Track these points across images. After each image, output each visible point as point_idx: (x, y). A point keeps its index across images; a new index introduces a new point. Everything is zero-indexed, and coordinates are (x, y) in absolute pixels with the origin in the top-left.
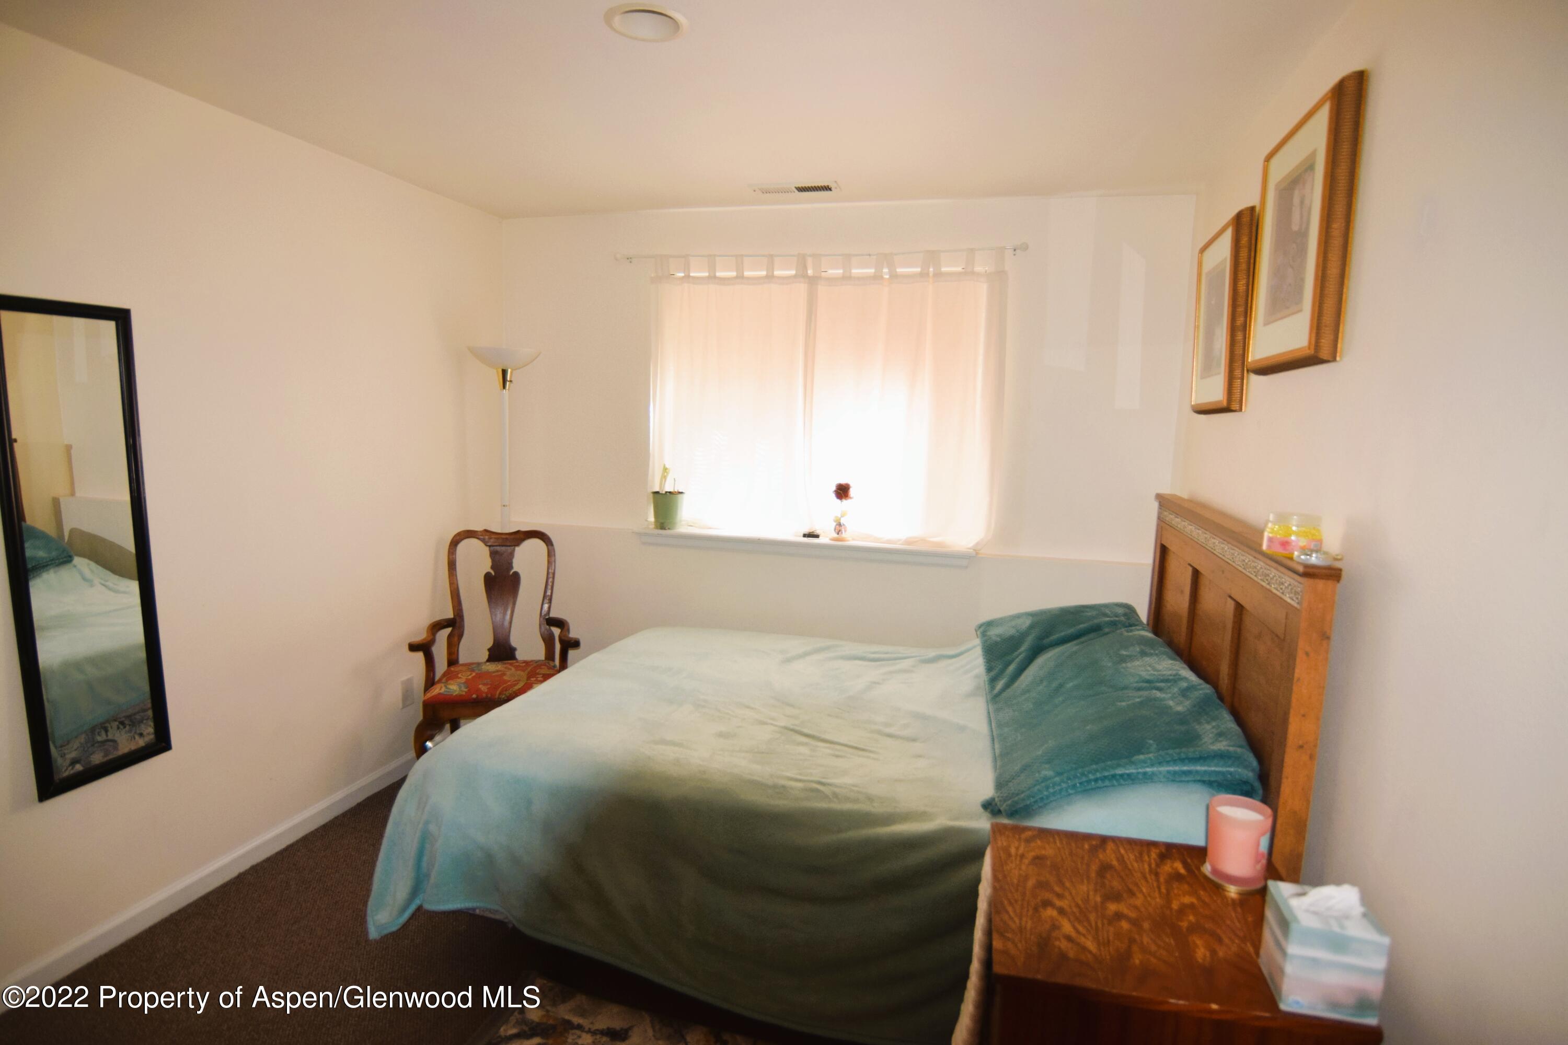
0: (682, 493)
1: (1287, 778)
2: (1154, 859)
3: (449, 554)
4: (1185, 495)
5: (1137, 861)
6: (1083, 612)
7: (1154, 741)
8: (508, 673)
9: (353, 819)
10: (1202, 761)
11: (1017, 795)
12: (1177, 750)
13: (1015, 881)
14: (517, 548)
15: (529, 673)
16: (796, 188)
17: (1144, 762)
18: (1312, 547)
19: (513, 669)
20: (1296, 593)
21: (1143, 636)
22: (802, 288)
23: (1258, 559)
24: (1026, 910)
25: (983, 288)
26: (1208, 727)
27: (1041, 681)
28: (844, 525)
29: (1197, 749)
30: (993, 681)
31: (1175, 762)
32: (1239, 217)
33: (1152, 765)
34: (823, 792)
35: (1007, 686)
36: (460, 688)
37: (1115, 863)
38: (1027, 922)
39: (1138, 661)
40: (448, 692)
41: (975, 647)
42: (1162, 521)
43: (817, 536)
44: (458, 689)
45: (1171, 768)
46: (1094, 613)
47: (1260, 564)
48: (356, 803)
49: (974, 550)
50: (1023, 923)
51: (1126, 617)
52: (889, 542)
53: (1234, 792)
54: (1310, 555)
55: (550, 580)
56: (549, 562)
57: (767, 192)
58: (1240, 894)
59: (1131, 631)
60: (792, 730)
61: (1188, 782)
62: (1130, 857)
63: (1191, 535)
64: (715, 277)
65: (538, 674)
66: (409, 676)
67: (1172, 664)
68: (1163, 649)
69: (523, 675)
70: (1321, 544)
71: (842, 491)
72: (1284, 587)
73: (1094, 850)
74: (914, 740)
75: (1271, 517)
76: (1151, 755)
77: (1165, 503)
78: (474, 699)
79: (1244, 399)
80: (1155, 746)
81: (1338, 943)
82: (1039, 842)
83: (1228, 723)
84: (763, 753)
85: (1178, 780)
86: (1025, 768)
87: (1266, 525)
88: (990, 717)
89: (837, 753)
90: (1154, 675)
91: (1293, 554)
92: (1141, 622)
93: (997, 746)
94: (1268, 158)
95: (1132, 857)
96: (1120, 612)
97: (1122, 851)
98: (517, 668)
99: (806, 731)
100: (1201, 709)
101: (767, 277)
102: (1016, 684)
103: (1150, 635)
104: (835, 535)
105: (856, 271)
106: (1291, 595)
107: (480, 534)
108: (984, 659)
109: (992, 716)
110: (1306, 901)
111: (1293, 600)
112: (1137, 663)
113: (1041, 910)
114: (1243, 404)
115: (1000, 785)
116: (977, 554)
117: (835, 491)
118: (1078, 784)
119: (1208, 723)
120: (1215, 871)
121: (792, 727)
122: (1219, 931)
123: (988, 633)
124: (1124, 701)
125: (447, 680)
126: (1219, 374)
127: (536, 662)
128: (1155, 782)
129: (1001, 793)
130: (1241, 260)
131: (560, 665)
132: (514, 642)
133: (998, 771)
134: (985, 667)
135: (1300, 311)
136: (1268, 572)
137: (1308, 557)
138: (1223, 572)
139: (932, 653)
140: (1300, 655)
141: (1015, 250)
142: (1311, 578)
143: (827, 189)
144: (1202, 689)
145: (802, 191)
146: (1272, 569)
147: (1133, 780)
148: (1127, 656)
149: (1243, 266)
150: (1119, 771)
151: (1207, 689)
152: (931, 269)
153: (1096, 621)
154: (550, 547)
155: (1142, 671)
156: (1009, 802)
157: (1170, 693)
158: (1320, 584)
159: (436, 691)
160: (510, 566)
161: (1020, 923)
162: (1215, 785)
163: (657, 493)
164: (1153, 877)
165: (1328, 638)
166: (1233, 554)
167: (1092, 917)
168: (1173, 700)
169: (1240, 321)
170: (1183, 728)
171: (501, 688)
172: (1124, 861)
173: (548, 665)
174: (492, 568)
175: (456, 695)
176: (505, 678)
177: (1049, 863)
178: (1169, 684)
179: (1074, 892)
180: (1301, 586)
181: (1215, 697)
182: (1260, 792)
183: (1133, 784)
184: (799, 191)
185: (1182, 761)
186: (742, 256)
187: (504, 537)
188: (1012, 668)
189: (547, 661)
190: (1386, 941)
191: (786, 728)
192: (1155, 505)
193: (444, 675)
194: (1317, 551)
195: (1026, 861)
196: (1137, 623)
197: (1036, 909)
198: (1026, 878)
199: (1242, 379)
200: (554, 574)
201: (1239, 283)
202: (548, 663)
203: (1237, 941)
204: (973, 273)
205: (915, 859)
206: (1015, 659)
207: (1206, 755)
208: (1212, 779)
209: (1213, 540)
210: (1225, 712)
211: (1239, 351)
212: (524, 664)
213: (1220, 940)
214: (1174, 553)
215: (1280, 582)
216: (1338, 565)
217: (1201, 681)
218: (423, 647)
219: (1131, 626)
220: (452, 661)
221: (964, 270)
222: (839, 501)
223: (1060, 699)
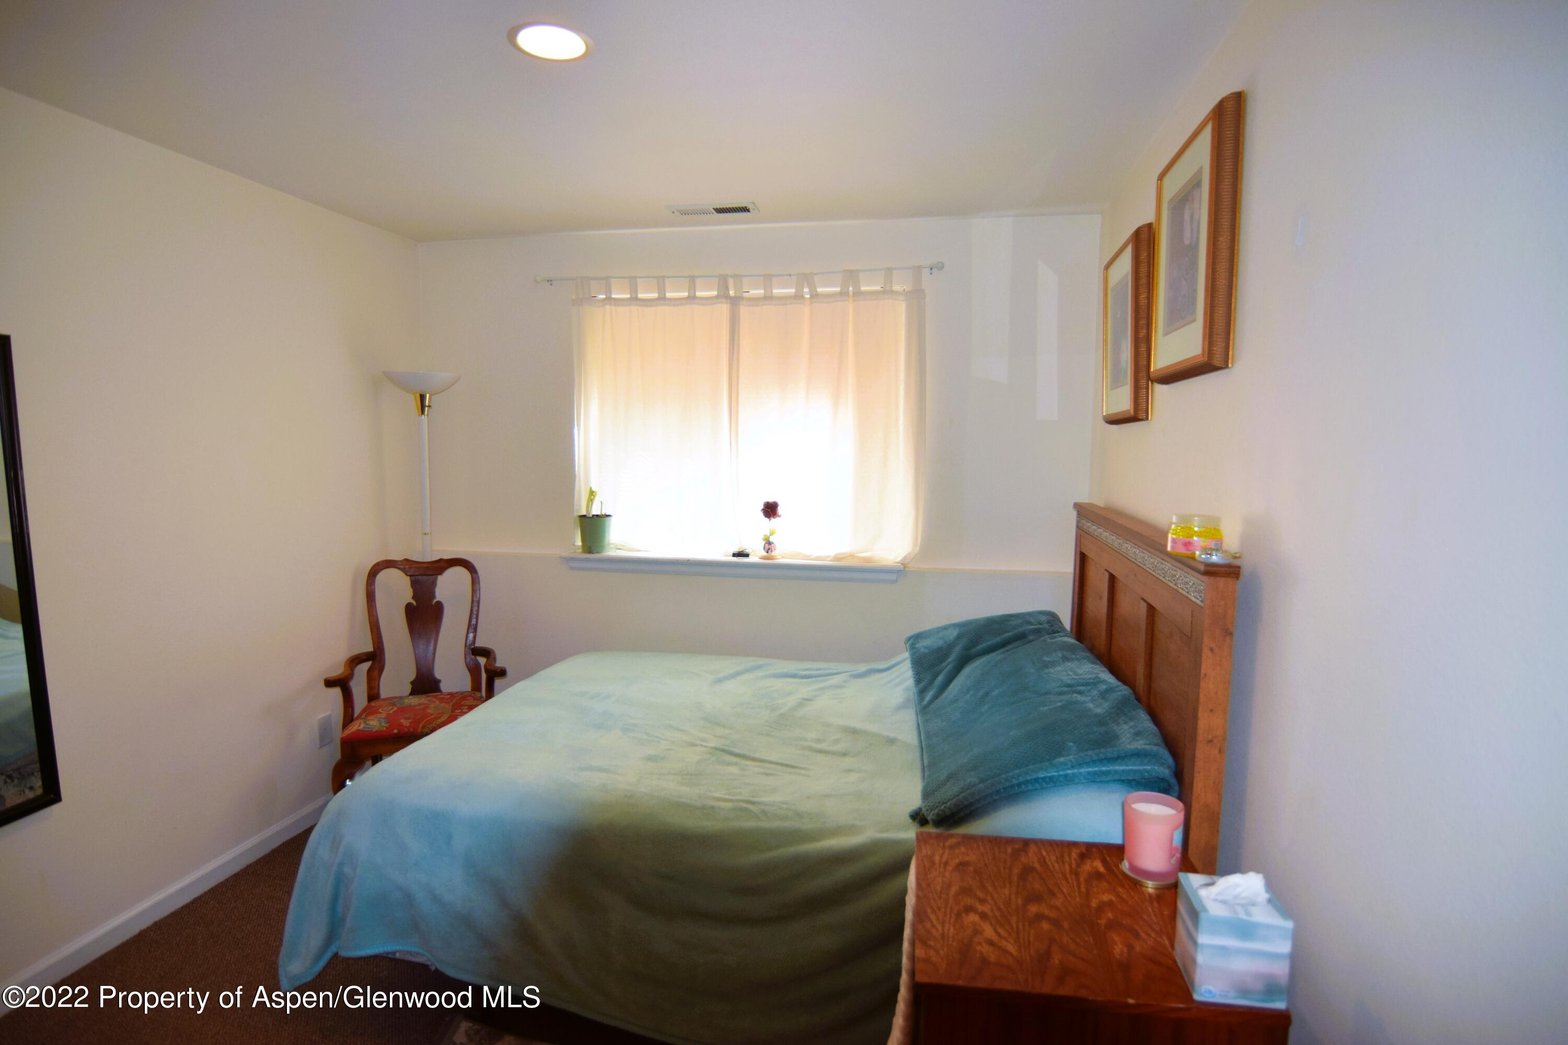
0: (609, 516)
1: (1199, 772)
2: (1075, 859)
3: (367, 584)
4: (1101, 504)
5: (1058, 863)
6: (1008, 621)
7: (1075, 743)
8: (432, 705)
9: (267, 867)
10: (1120, 761)
11: (944, 803)
12: (1096, 751)
13: (939, 889)
14: (439, 577)
15: (453, 705)
16: (714, 209)
17: (1065, 764)
18: (1213, 547)
19: (437, 702)
20: (1200, 592)
21: (1064, 642)
22: (724, 308)
23: (1165, 561)
24: (948, 916)
25: (901, 308)
26: (1126, 727)
27: (968, 690)
28: (773, 543)
29: (1115, 749)
30: (922, 692)
31: (1094, 762)
32: (1137, 233)
33: (1073, 767)
34: (751, 811)
35: (936, 697)
36: (380, 723)
37: (1037, 865)
38: (949, 929)
39: (1060, 666)
40: (369, 728)
41: (904, 660)
42: (1080, 529)
43: (747, 555)
44: (378, 725)
45: (1090, 769)
46: (1019, 621)
47: (1167, 566)
48: (270, 850)
49: (902, 564)
50: (946, 931)
51: (1049, 624)
52: (817, 558)
53: (1152, 789)
54: (1211, 555)
55: (475, 608)
56: (474, 591)
57: (684, 213)
58: (1156, 889)
59: (1055, 637)
60: (723, 750)
61: (1108, 782)
62: (1051, 859)
63: (1107, 542)
64: (637, 299)
65: (465, 706)
66: (328, 713)
67: (1092, 667)
68: (1083, 653)
69: (448, 707)
70: (1221, 544)
71: (770, 510)
72: (1189, 586)
73: (1016, 854)
74: (844, 755)
75: (1174, 520)
76: (1071, 757)
77: (1082, 511)
78: (395, 734)
79: (1150, 408)
80: (1075, 748)
81: (1245, 930)
82: (963, 849)
83: (1144, 721)
84: (692, 774)
85: (1098, 780)
86: (949, 777)
87: (1170, 527)
88: (919, 729)
89: (767, 771)
90: (1076, 679)
91: (1194, 554)
92: (1064, 629)
93: (925, 756)
94: (1161, 177)
95: (1053, 858)
96: (1044, 619)
97: (1044, 853)
98: (442, 700)
99: (736, 750)
100: (1120, 710)
101: (688, 298)
102: (944, 695)
103: (1072, 641)
104: (765, 554)
105: (777, 291)
106: (1196, 594)
107: (400, 563)
108: (913, 671)
109: (921, 728)
110: (1214, 890)
111: (1197, 598)
112: (1059, 668)
113: (963, 915)
114: (1150, 413)
115: (926, 795)
116: (905, 567)
117: (763, 510)
118: (1002, 790)
119: (1126, 723)
120: (1133, 868)
121: (722, 747)
122: (1137, 928)
123: (917, 646)
124: (1045, 706)
125: (367, 716)
126: (1127, 384)
127: (462, 694)
128: (1077, 784)
129: (928, 802)
130: (1141, 275)
131: (486, 696)
132: (438, 673)
133: (925, 781)
134: (914, 679)
135: (1195, 320)
136: (1174, 573)
137: (1209, 556)
138: (1135, 575)
139: (863, 668)
140: (1206, 651)
141: (931, 269)
142: (1211, 576)
143: (745, 211)
144: (1120, 691)
145: (720, 213)
146: (1179, 570)
147: (1055, 783)
148: (1049, 662)
149: (1144, 281)
150: (1041, 775)
151: (1124, 690)
152: (851, 289)
153: (1021, 630)
154: (474, 575)
155: (1064, 675)
156: (936, 811)
157: (1090, 696)
158: (1221, 582)
159: (354, 728)
160: (433, 596)
161: (943, 930)
162: (1134, 783)
163: (584, 516)
164: (1074, 877)
165: (1231, 634)
166: (1144, 558)
167: (1014, 920)
168: (1092, 703)
169: (1143, 333)
170: (1102, 729)
171: (424, 721)
172: (1045, 861)
173: (474, 696)
174: (414, 598)
175: (376, 731)
176: (429, 711)
177: (971, 869)
178: (1089, 688)
179: (996, 895)
180: (1203, 584)
181: (1132, 697)
182: (1177, 788)
183: (1055, 786)
184: (717, 212)
185: (1101, 761)
186: (664, 277)
187: (425, 565)
188: (940, 679)
189: (473, 692)
190: (1289, 924)
191: (716, 749)
192: (1074, 514)
193: (364, 711)
194: (1217, 550)
195: (949, 868)
196: (1060, 630)
197: (959, 915)
198: (949, 886)
199: (1147, 389)
200: (479, 602)
201: (1141, 297)
202: (474, 694)
203: (1153, 935)
204: (892, 292)
205: (844, 873)
206: (943, 670)
207: (1123, 755)
208: (1131, 778)
209: (1126, 545)
210: (1142, 712)
211: (1143, 362)
212: (449, 696)
213: (1137, 936)
214: (1092, 560)
215: (1185, 582)
216: (1236, 562)
217: (1120, 683)
218: (341, 683)
219: (1054, 633)
220: (373, 696)
221: (882, 289)
222: (767, 519)
223: (986, 707)
